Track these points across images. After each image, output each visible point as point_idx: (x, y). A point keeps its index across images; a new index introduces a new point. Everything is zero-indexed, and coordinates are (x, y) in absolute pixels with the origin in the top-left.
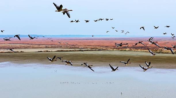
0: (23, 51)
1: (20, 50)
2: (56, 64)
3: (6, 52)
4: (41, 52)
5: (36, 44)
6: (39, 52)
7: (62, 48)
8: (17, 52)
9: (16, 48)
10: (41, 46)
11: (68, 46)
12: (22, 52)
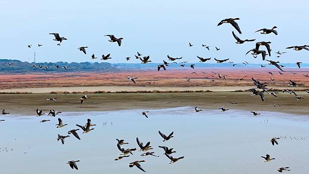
0: (210, 90)
1: (205, 89)
2: (266, 111)
3: (182, 92)
4: (241, 91)
5: (231, 79)
6: (236, 91)
7: (276, 85)
8: (200, 92)
9: (197, 85)
10: (240, 82)
11: (286, 83)
12: (208, 91)
